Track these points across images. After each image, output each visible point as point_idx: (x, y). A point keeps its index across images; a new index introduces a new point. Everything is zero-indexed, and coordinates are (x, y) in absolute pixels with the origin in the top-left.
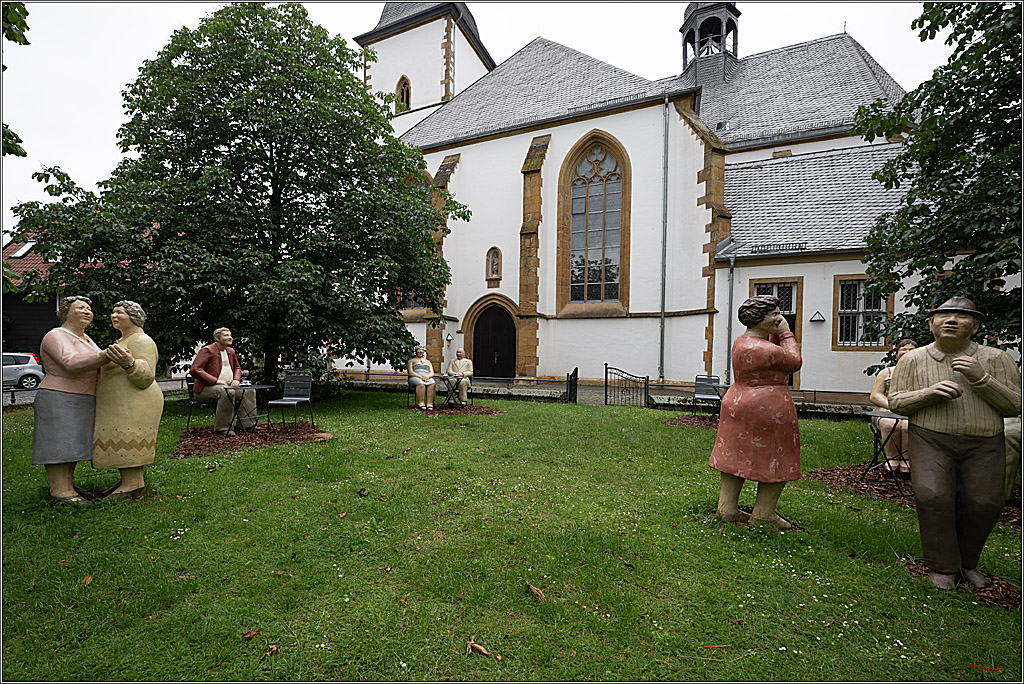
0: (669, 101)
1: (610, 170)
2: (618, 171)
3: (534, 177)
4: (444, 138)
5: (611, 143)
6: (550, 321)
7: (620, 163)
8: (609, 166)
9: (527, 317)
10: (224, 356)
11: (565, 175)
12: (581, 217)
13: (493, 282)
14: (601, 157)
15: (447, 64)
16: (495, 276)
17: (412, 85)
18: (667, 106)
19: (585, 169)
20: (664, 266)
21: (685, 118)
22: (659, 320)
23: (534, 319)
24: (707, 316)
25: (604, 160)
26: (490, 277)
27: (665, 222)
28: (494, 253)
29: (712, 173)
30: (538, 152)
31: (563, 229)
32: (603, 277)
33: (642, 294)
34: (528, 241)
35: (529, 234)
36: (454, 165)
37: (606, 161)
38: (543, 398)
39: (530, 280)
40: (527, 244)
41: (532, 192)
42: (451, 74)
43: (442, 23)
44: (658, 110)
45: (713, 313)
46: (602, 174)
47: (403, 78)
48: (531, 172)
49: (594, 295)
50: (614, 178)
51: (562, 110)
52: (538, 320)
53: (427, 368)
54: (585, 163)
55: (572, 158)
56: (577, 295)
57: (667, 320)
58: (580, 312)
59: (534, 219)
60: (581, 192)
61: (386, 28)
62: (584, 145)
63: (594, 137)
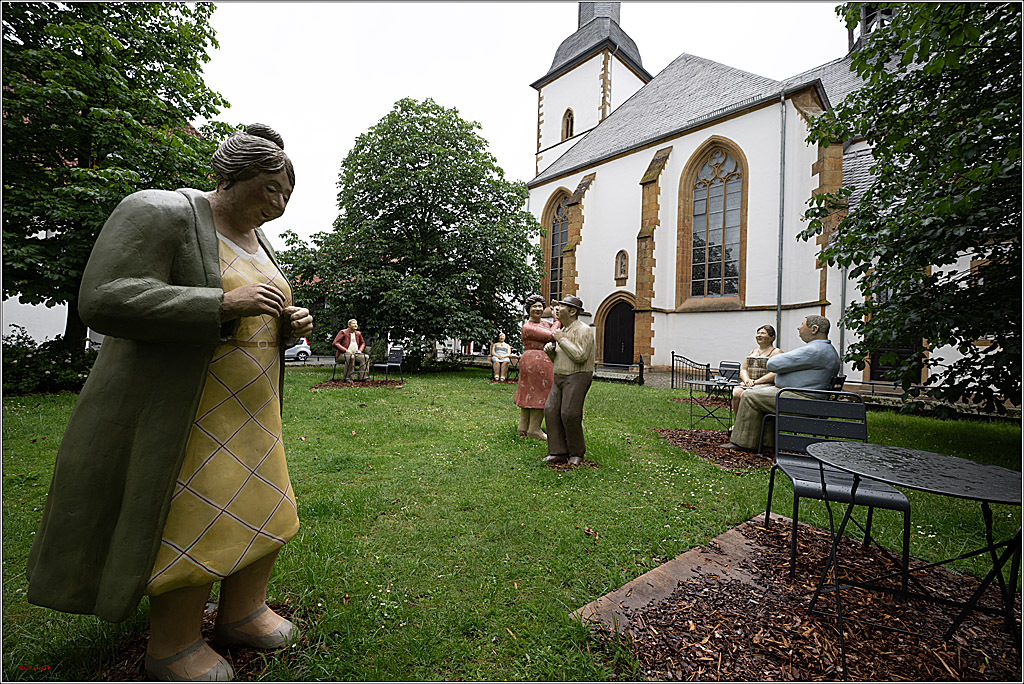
0: (786, 99)
1: (731, 171)
2: (738, 171)
3: (652, 187)
4: (585, 160)
5: (729, 146)
6: (670, 315)
7: (739, 164)
8: (729, 167)
9: (642, 311)
10: (353, 336)
11: (686, 180)
12: (702, 217)
13: (621, 281)
14: (721, 161)
15: (604, 92)
16: (623, 276)
17: (575, 115)
18: (783, 103)
19: (707, 174)
20: (781, 260)
21: (801, 112)
22: (775, 313)
23: (648, 314)
24: (820, 308)
25: (724, 162)
26: (619, 277)
27: (782, 215)
28: (622, 255)
29: (826, 164)
30: (659, 163)
31: (683, 230)
32: (723, 273)
33: (758, 287)
34: (644, 244)
35: (645, 238)
36: (590, 183)
37: (727, 163)
38: (620, 380)
39: (645, 278)
40: (643, 247)
41: (649, 200)
42: (608, 99)
43: (601, 57)
44: (776, 108)
45: (825, 305)
46: (722, 176)
47: (568, 110)
48: (649, 182)
49: (714, 289)
50: (734, 178)
51: (682, 122)
52: (653, 314)
53: (504, 350)
54: (706, 167)
55: (692, 165)
56: (698, 290)
57: (784, 313)
58: (698, 306)
59: (650, 224)
60: (702, 194)
61: (556, 72)
62: (703, 151)
63: (713, 143)
